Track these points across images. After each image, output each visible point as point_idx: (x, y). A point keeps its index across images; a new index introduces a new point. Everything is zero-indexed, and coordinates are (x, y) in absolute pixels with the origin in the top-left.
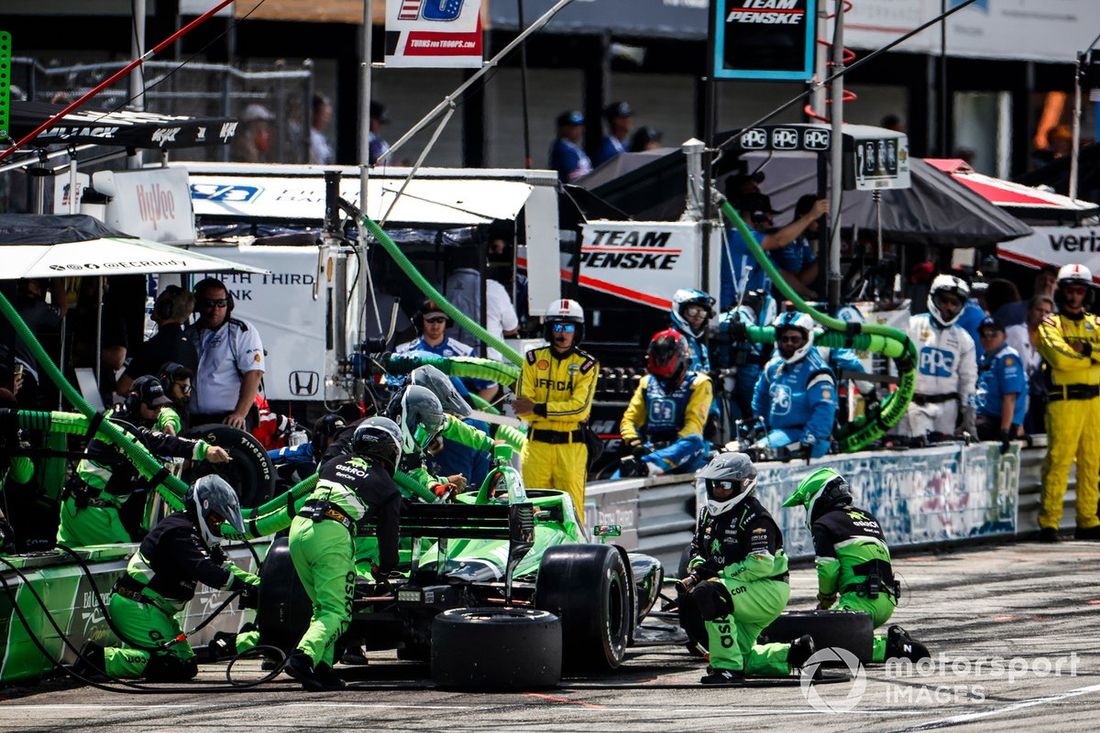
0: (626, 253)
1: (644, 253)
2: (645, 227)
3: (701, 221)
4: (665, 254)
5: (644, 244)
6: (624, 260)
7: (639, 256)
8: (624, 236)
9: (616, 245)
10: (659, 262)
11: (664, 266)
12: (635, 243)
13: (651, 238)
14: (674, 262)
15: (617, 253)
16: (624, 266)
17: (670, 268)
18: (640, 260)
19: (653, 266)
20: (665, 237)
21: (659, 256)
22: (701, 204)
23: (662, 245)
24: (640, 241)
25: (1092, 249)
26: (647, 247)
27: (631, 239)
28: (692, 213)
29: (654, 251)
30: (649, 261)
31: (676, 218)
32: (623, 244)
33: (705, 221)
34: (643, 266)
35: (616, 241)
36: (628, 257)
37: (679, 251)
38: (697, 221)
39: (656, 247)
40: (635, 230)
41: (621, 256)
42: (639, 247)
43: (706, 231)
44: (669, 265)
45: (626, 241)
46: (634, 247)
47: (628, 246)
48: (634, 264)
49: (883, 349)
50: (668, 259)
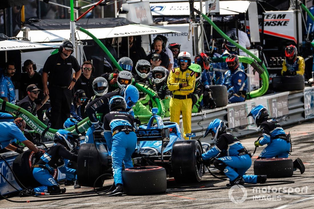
0: (272, 21)
1: (278, 21)
2: (278, 13)
3: (295, 10)
4: (284, 21)
5: (278, 18)
6: (272, 24)
7: (277, 22)
8: (272, 16)
9: (269, 19)
10: (283, 23)
11: (284, 25)
12: (275, 18)
13: (280, 16)
14: (287, 23)
15: (269, 21)
16: (272, 25)
17: (286, 25)
18: (277, 23)
19: (281, 25)
20: (284, 16)
21: (282, 22)
22: (295, 5)
23: (284, 18)
24: (277, 17)
26: (279, 19)
27: (274, 17)
28: (292, 8)
29: (281, 20)
30: (280, 23)
31: (287, 10)
32: (271, 18)
33: (296, 10)
34: (278, 25)
35: (269, 18)
36: (273, 22)
37: (289, 20)
38: (294, 10)
39: (282, 19)
40: (275, 14)
41: (271, 22)
42: (276, 19)
43: (297, 13)
44: (286, 24)
45: (272, 18)
46: (275, 19)
47: (273, 19)
48: (275, 25)
50: (285, 22)
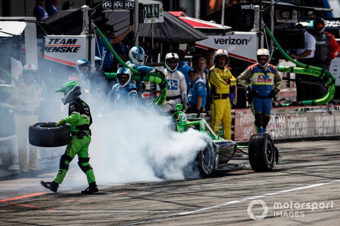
0: (61, 47)
1: (68, 47)
2: (68, 37)
4: (75, 47)
5: (67, 43)
6: (60, 49)
7: (66, 48)
8: (60, 41)
9: (58, 44)
10: (73, 50)
11: (74, 51)
12: (64, 43)
13: (70, 41)
14: (78, 50)
15: (58, 47)
17: (77, 52)
18: (66, 49)
19: (71, 51)
20: (75, 41)
21: (73, 48)
22: (88, 29)
23: (74, 43)
24: (66, 43)
25: (230, 43)
27: (63, 42)
28: (84, 32)
29: (71, 46)
30: (69, 50)
31: (79, 34)
32: (60, 43)
33: (90, 35)
35: (57, 42)
36: (62, 48)
37: (80, 46)
38: (87, 35)
39: (72, 45)
40: (64, 38)
41: (59, 48)
42: (65, 45)
43: (90, 38)
44: (77, 51)
45: (61, 43)
46: (64, 45)
47: (62, 44)
48: (64, 51)
49: (154, 81)
50: (76, 49)
